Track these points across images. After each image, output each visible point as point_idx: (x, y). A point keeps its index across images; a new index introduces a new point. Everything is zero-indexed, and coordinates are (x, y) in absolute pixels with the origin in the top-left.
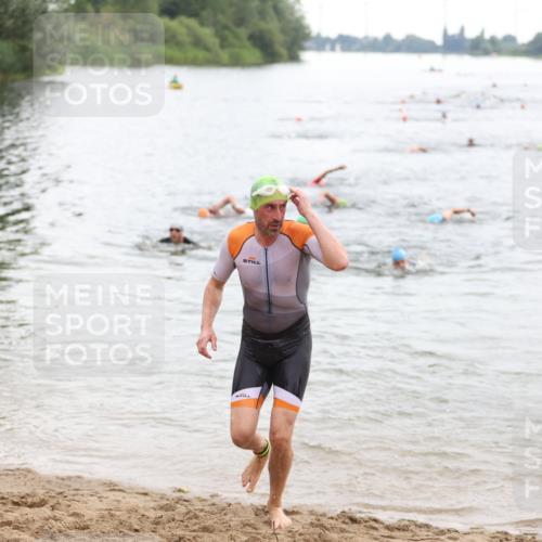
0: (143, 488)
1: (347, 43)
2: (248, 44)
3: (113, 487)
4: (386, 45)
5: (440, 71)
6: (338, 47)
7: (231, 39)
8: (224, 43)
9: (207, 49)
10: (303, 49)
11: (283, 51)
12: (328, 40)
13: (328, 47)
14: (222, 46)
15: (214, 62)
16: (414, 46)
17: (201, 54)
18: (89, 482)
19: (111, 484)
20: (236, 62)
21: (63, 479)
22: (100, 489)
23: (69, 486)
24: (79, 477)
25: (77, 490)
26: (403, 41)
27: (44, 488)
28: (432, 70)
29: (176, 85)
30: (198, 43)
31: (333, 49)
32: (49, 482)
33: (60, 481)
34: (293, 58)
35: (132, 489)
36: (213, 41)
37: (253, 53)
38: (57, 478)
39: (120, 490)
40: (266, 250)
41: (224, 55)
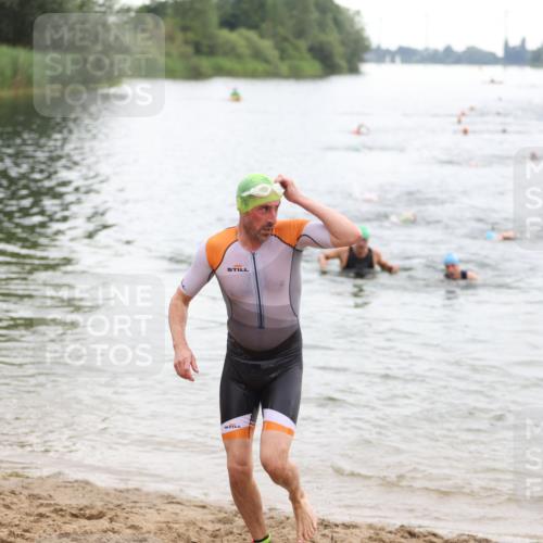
0: (202, 501)
1: (407, 55)
2: (308, 56)
3: (171, 500)
4: (447, 57)
5: (501, 83)
6: (398, 59)
7: (291, 51)
8: (283, 55)
9: (266, 61)
10: (363, 60)
11: (343, 63)
12: (388, 52)
13: (388, 59)
14: (282, 58)
15: (273, 74)
16: (475, 57)
17: (260, 67)
18: (148, 494)
19: (169, 496)
20: (296, 74)
21: (121, 491)
22: (158, 502)
23: (127, 498)
24: (137, 489)
25: (135, 502)
26: (465, 52)
27: (102, 500)
28: (492, 81)
29: (236, 97)
30: (258, 55)
31: (393, 61)
32: (108, 494)
33: (118, 494)
34: (353, 70)
35: (190, 501)
36: (273, 54)
37: (312, 65)
38: (116, 490)
39: (179, 503)
40: (253, 255)
41: (284, 67)
